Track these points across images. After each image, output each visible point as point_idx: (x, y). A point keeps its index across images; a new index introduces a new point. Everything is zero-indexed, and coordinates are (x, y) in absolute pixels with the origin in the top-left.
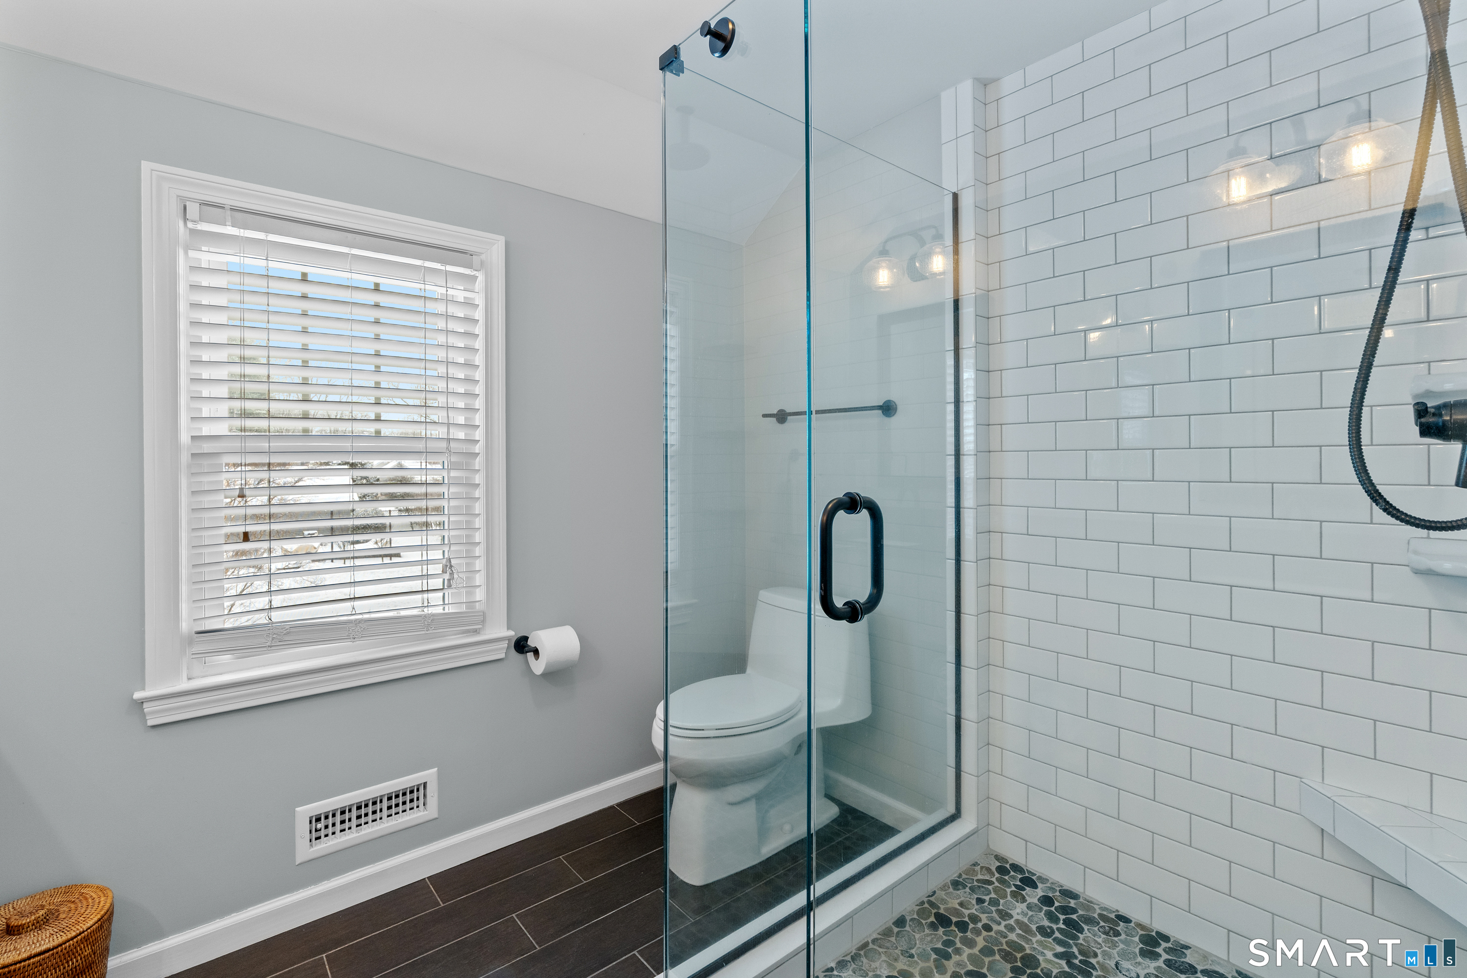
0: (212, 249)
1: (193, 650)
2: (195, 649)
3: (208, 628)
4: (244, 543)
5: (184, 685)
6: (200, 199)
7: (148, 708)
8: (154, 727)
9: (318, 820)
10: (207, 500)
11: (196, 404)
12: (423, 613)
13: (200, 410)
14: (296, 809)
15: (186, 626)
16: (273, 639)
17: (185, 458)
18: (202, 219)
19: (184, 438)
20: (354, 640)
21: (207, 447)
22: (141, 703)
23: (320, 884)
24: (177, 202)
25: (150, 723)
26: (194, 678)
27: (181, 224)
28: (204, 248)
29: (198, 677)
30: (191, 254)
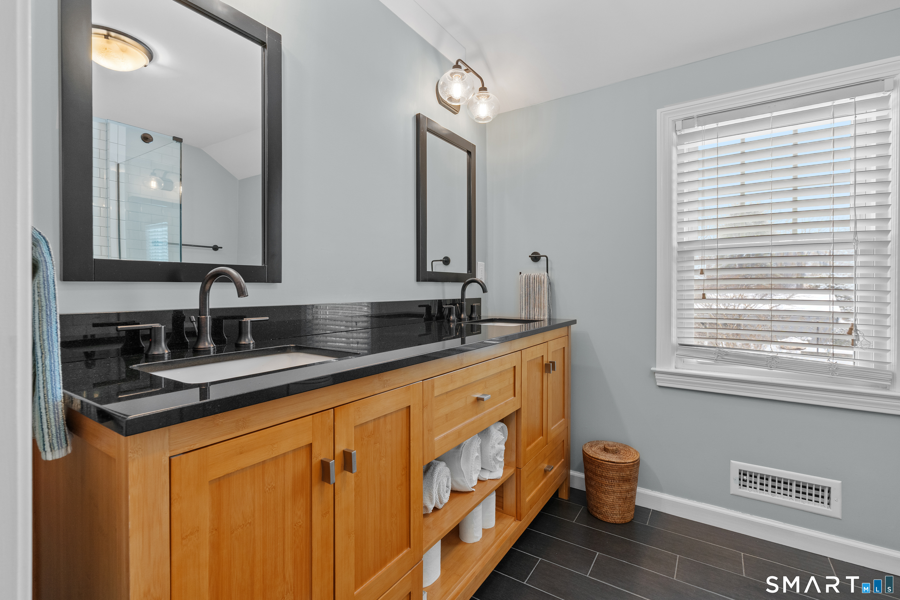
0: (690, 142)
1: (677, 353)
2: (678, 353)
3: (685, 343)
4: (703, 300)
5: (673, 370)
6: (682, 118)
7: (657, 376)
8: (660, 387)
9: (745, 475)
10: (686, 276)
11: (681, 226)
12: (829, 361)
13: (683, 228)
14: (731, 461)
15: (674, 340)
16: (718, 356)
17: (675, 254)
18: (683, 128)
19: (675, 244)
20: (771, 369)
21: (686, 248)
22: (654, 372)
23: (738, 512)
24: (672, 123)
25: (658, 384)
26: (678, 368)
27: (674, 134)
28: (685, 143)
29: (680, 368)
30: (680, 147)
